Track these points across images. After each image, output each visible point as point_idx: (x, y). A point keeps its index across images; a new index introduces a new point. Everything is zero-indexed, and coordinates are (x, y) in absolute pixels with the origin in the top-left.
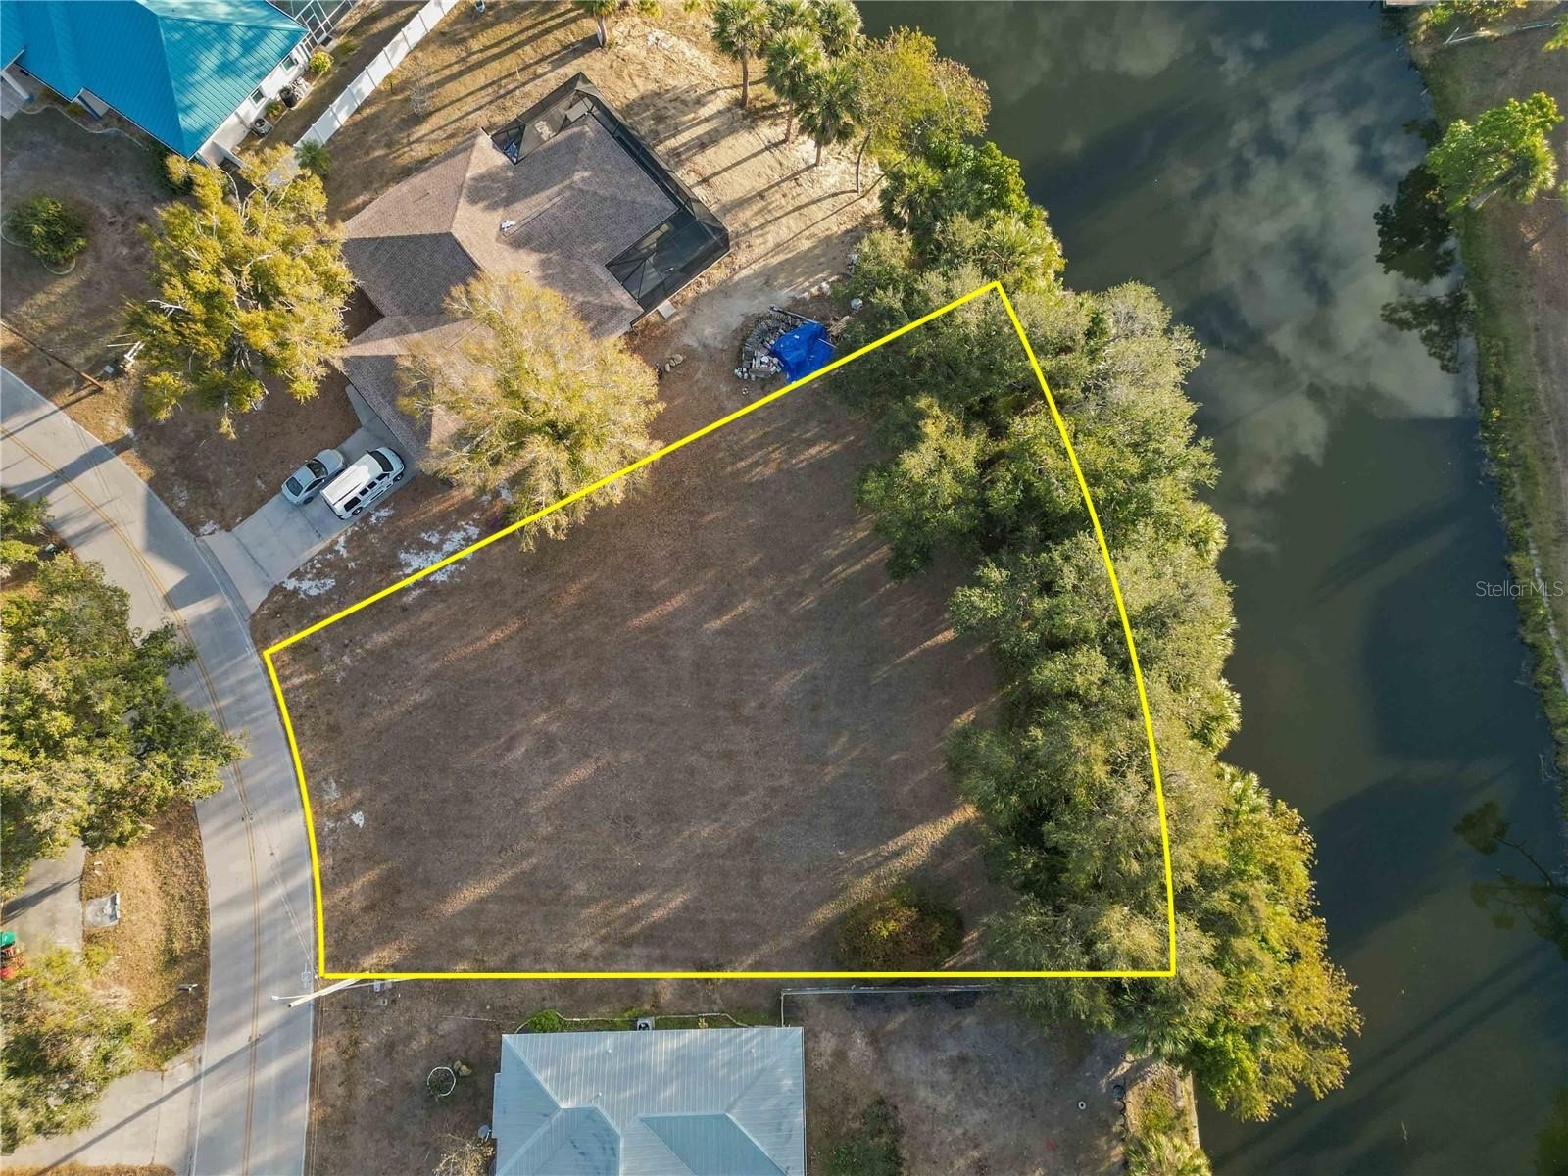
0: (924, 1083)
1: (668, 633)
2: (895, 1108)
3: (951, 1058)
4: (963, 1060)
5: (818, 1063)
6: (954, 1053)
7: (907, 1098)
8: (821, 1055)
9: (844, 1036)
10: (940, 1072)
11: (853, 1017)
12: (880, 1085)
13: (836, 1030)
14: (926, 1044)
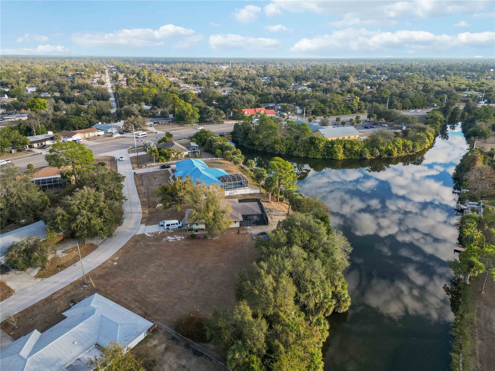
0: (169, 364)
1: (201, 262)
2: (156, 365)
3: (181, 364)
4: (184, 367)
5: (149, 345)
6: (183, 364)
7: (161, 365)
8: (151, 344)
9: (160, 343)
10: (175, 365)
11: (167, 341)
12: (157, 358)
13: (160, 341)
14: (179, 357)
